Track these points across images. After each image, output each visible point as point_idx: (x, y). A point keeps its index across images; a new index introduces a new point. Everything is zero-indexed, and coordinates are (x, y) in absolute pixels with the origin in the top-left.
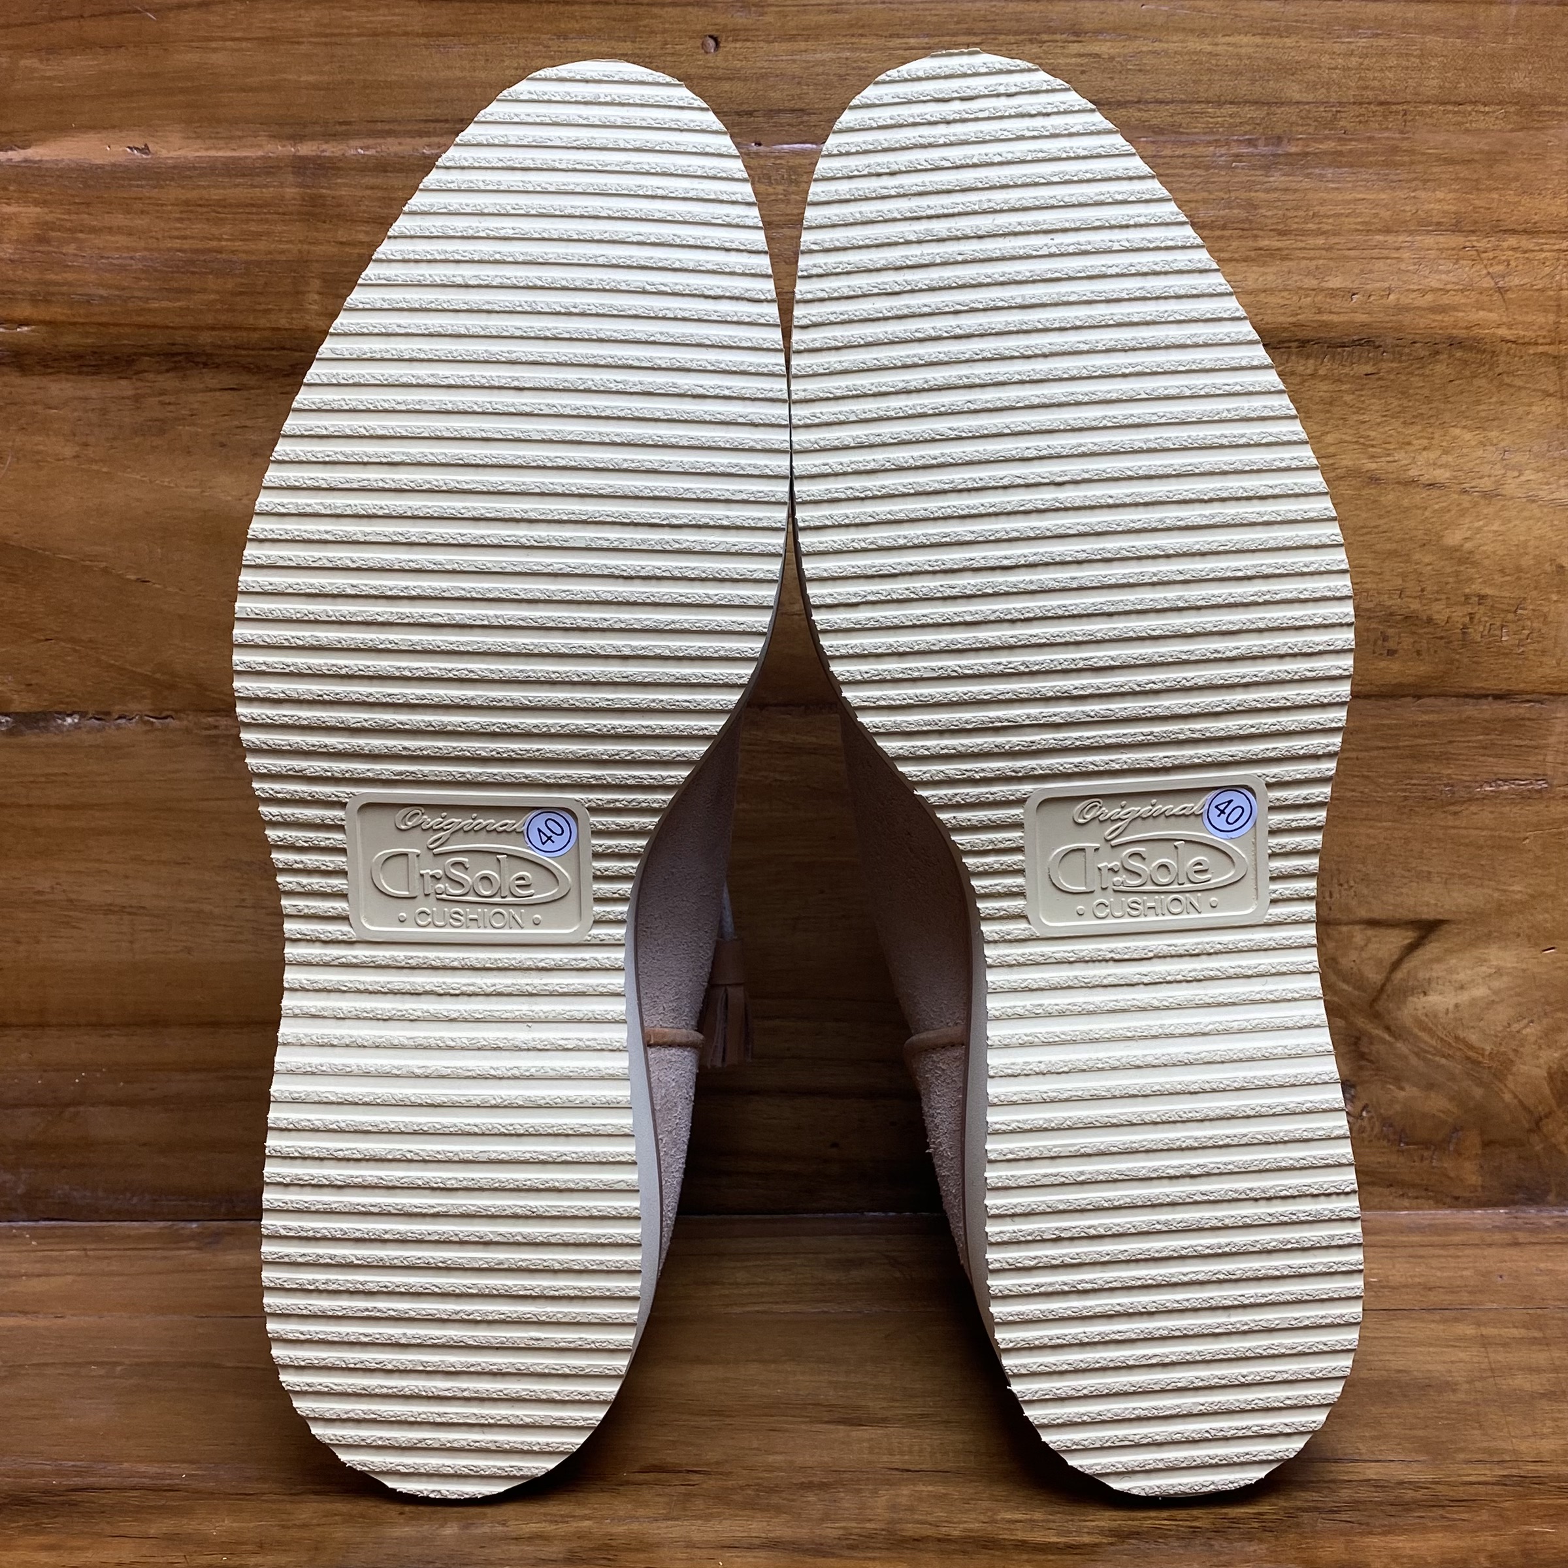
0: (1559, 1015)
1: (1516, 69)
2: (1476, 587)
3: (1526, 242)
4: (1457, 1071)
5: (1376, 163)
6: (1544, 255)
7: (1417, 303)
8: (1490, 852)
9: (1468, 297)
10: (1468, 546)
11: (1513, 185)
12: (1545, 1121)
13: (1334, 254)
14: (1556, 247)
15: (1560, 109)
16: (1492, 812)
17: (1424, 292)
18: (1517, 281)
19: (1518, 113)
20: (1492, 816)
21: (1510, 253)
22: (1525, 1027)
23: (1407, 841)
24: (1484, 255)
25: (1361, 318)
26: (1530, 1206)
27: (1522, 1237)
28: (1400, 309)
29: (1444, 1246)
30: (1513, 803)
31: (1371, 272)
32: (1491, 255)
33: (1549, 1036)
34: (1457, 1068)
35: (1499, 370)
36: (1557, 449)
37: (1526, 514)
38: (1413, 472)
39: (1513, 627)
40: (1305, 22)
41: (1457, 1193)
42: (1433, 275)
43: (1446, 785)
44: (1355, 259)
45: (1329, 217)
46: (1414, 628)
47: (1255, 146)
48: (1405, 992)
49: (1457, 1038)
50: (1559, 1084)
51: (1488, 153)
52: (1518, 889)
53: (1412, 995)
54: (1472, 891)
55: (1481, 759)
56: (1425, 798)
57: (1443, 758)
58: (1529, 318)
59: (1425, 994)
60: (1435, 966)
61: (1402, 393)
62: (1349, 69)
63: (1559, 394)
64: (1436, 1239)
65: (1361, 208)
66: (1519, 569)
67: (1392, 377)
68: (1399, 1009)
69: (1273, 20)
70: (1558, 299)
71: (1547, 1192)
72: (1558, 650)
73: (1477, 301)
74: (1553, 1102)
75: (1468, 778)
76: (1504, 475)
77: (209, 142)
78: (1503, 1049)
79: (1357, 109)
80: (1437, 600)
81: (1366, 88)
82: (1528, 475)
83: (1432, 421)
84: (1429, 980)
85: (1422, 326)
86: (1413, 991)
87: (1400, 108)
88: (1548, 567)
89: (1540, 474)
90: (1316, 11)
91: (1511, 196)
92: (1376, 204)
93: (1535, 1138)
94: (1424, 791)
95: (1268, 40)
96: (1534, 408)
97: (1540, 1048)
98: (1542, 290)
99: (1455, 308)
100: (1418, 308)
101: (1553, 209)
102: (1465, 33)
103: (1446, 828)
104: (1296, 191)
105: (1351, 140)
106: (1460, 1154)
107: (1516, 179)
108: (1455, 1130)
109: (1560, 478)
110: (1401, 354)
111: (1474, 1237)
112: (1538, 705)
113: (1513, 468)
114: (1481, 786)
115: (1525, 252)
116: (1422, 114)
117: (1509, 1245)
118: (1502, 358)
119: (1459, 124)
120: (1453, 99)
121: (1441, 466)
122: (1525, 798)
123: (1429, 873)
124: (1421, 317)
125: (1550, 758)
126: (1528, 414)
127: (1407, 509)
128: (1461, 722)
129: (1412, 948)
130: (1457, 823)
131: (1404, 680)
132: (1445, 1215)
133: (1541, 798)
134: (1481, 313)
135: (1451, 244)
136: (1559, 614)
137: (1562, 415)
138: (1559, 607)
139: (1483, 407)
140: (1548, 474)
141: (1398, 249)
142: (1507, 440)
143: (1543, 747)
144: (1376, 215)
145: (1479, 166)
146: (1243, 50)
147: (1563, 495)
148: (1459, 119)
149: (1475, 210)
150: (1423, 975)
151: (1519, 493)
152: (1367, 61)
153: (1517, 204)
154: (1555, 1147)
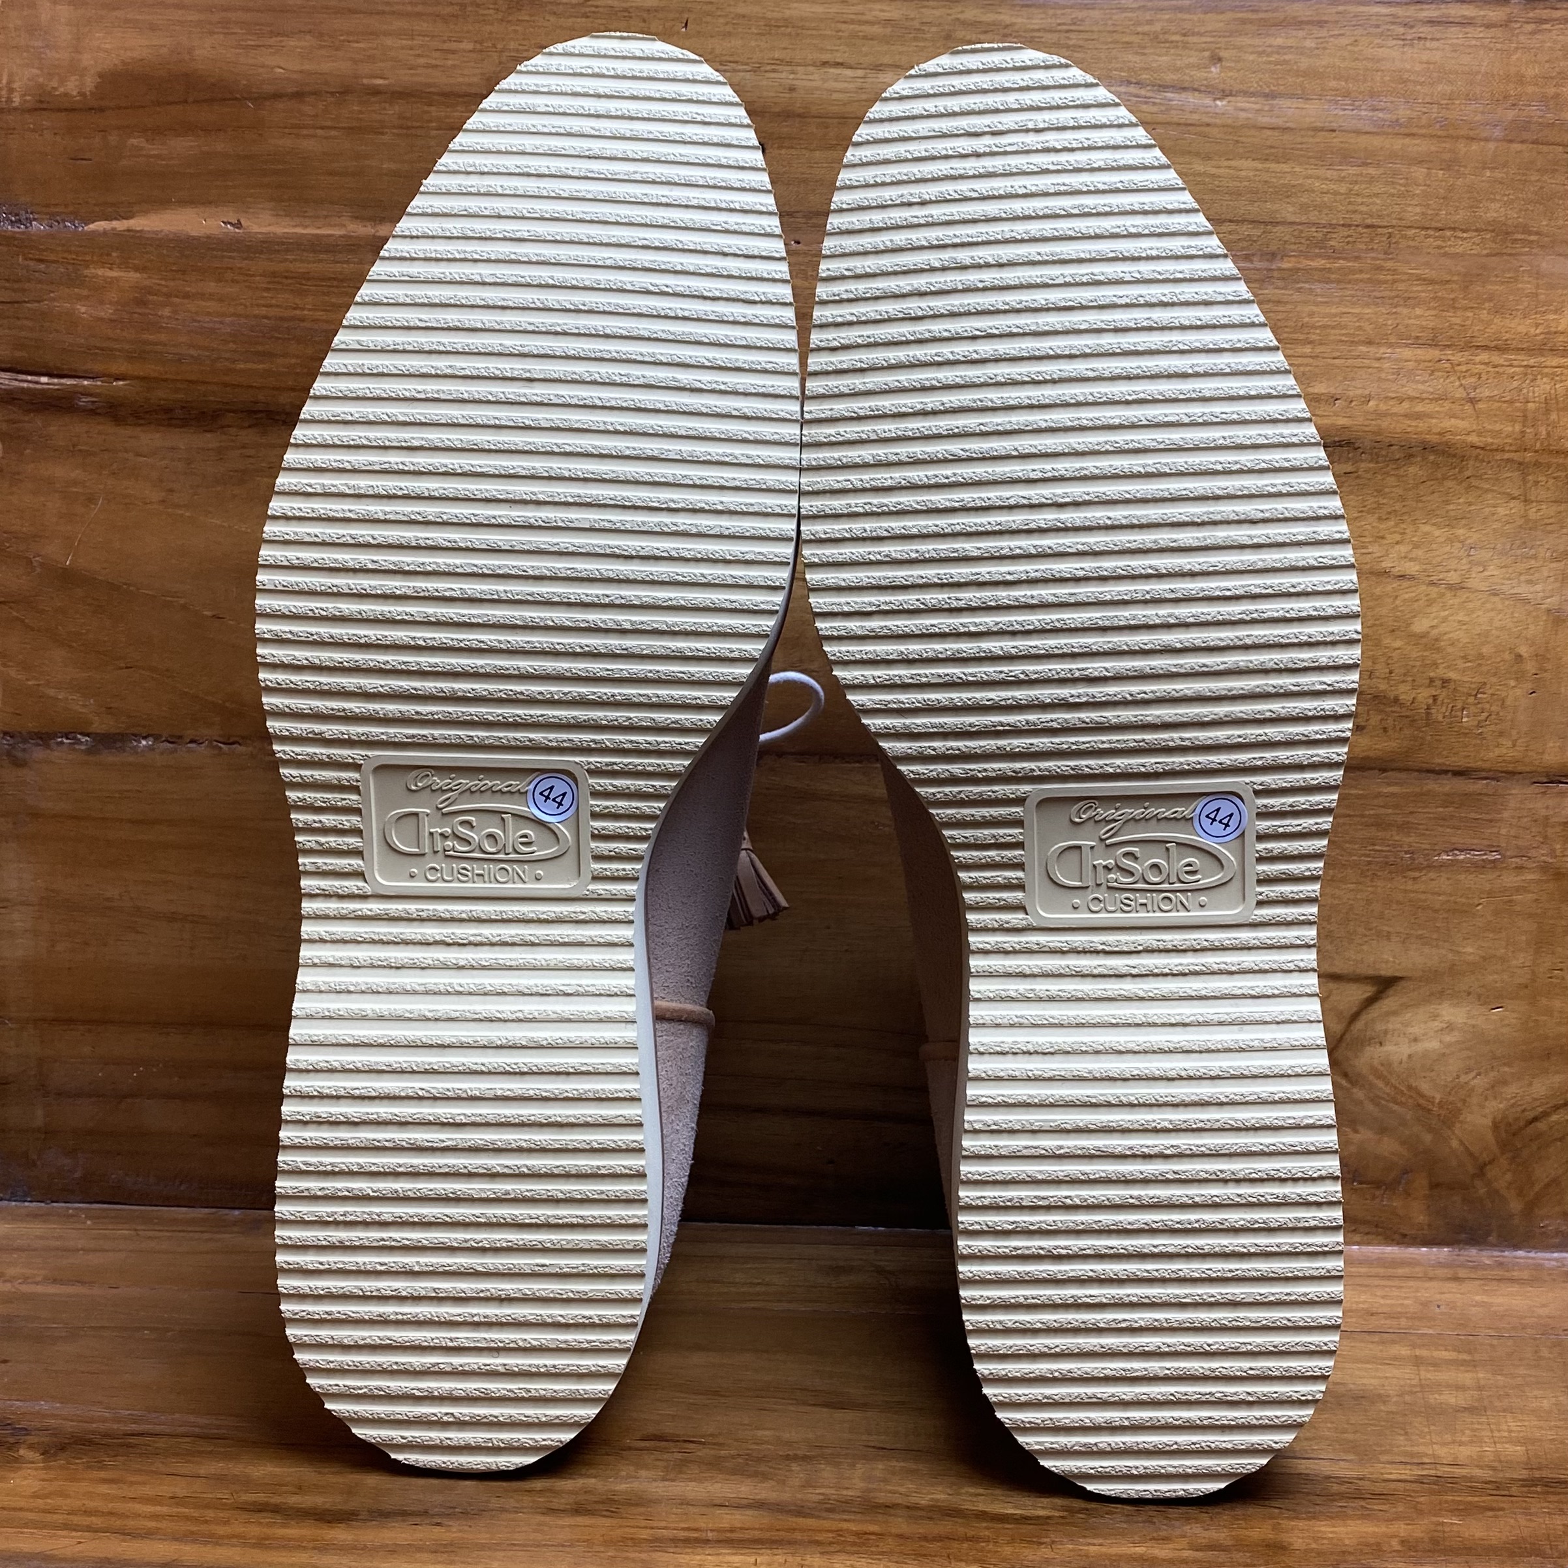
0: (1506, 1069)
1: (1493, 200)
2: (1441, 672)
3: (1497, 358)
4: (1408, 1117)
5: (1361, 281)
6: (1513, 370)
7: (1395, 410)
8: (1445, 915)
9: (1441, 406)
10: (1435, 632)
11: (1487, 305)
12: (1488, 1167)
13: (1320, 362)
14: (1525, 363)
15: (1532, 238)
16: (1448, 879)
17: (1401, 400)
18: (1487, 393)
19: (1494, 241)
20: (1447, 883)
21: (1483, 367)
22: (1475, 1077)
23: (1369, 902)
24: (1457, 368)
25: (1342, 421)
26: (1473, 1245)
27: (1462, 1273)
28: (1379, 415)
29: (1390, 1278)
30: (1467, 871)
31: (1353, 379)
32: (1464, 368)
33: (1495, 1086)
34: (1409, 1116)
35: (1468, 473)
36: (1519, 548)
37: (1488, 606)
38: (1386, 564)
39: (1473, 709)
40: (1301, 149)
41: (1405, 1230)
42: (1410, 384)
43: (1406, 853)
44: (1338, 367)
45: (1316, 328)
46: (1382, 707)
47: (1252, 262)
48: (1363, 1042)
49: (1410, 1087)
50: (1504, 1135)
51: (1466, 275)
52: (1470, 950)
53: (1369, 1044)
54: (1426, 950)
55: (1440, 829)
56: (1386, 863)
57: (1405, 828)
58: (1498, 427)
59: (1381, 1044)
60: (1392, 1019)
61: (1379, 491)
62: (1339, 194)
63: (1522, 498)
64: (1382, 1271)
65: (1345, 319)
66: (1481, 656)
67: (1369, 476)
68: (1357, 1057)
69: (1271, 147)
70: (1525, 410)
71: (1488, 1234)
72: (1514, 732)
73: (1450, 409)
74: (1496, 1149)
75: (1428, 847)
76: (1469, 570)
78: (1451, 1099)
79: (1345, 231)
80: (1403, 682)
81: (1355, 212)
82: (1492, 570)
83: (1405, 517)
84: (1386, 1032)
85: (1398, 430)
86: (1370, 1041)
87: (1385, 231)
88: (1507, 656)
89: (1504, 570)
90: (1311, 140)
91: (1484, 315)
92: (1359, 317)
93: (1478, 1183)
94: (1386, 857)
95: (1267, 165)
96: (1499, 509)
97: (1486, 1099)
98: (1511, 402)
99: (1429, 416)
100: (1395, 414)
101: (1522, 329)
102: (1448, 166)
103: (1405, 891)
104: (1286, 303)
105: (1339, 258)
106: (1408, 1195)
107: (1490, 300)
108: (1406, 1172)
109: (1521, 574)
110: (1378, 455)
111: (1418, 1271)
112: (1493, 783)
113: (1479, 564)
114: (1439, 855)
115: (1495, 366)
116: (1405, 237)
117: (1450, 1279)
118: (1471, 463)
119: (1439, 247)
120: (1434, 225)
121: (1411, 560)
122: (1480, 867)
123: (1389, 933)
124: (1398, 422)
125: (1503, 831)
126: (1494, 514)
127: (1379, 598)
128: (1422, 794)
129: (1370, 1001)
130: (1416, 887)
131: (1371, 754)
132: (1391, 1251)
133: (1495, 867)
134: (1453, 420)
135: (1428, 357)
136: (1516, 699)
137: (1525, 516)
138: (1516, 693)
139: (1451, 507)
140: (1510, 570)
141: (1379, 359)
142: (1474, 537)
143: (1497, 821)
144: (1360, 328)
145: (1454, 286)
146: (1243, 173)
147: (1523, 590)
148: (1439, 243)
149: (1451, 327)
150: (1380, 1027)
151: (1483, 586)
152: (1356, 188)
153: (1489, 323)
154: (1497, 1192)
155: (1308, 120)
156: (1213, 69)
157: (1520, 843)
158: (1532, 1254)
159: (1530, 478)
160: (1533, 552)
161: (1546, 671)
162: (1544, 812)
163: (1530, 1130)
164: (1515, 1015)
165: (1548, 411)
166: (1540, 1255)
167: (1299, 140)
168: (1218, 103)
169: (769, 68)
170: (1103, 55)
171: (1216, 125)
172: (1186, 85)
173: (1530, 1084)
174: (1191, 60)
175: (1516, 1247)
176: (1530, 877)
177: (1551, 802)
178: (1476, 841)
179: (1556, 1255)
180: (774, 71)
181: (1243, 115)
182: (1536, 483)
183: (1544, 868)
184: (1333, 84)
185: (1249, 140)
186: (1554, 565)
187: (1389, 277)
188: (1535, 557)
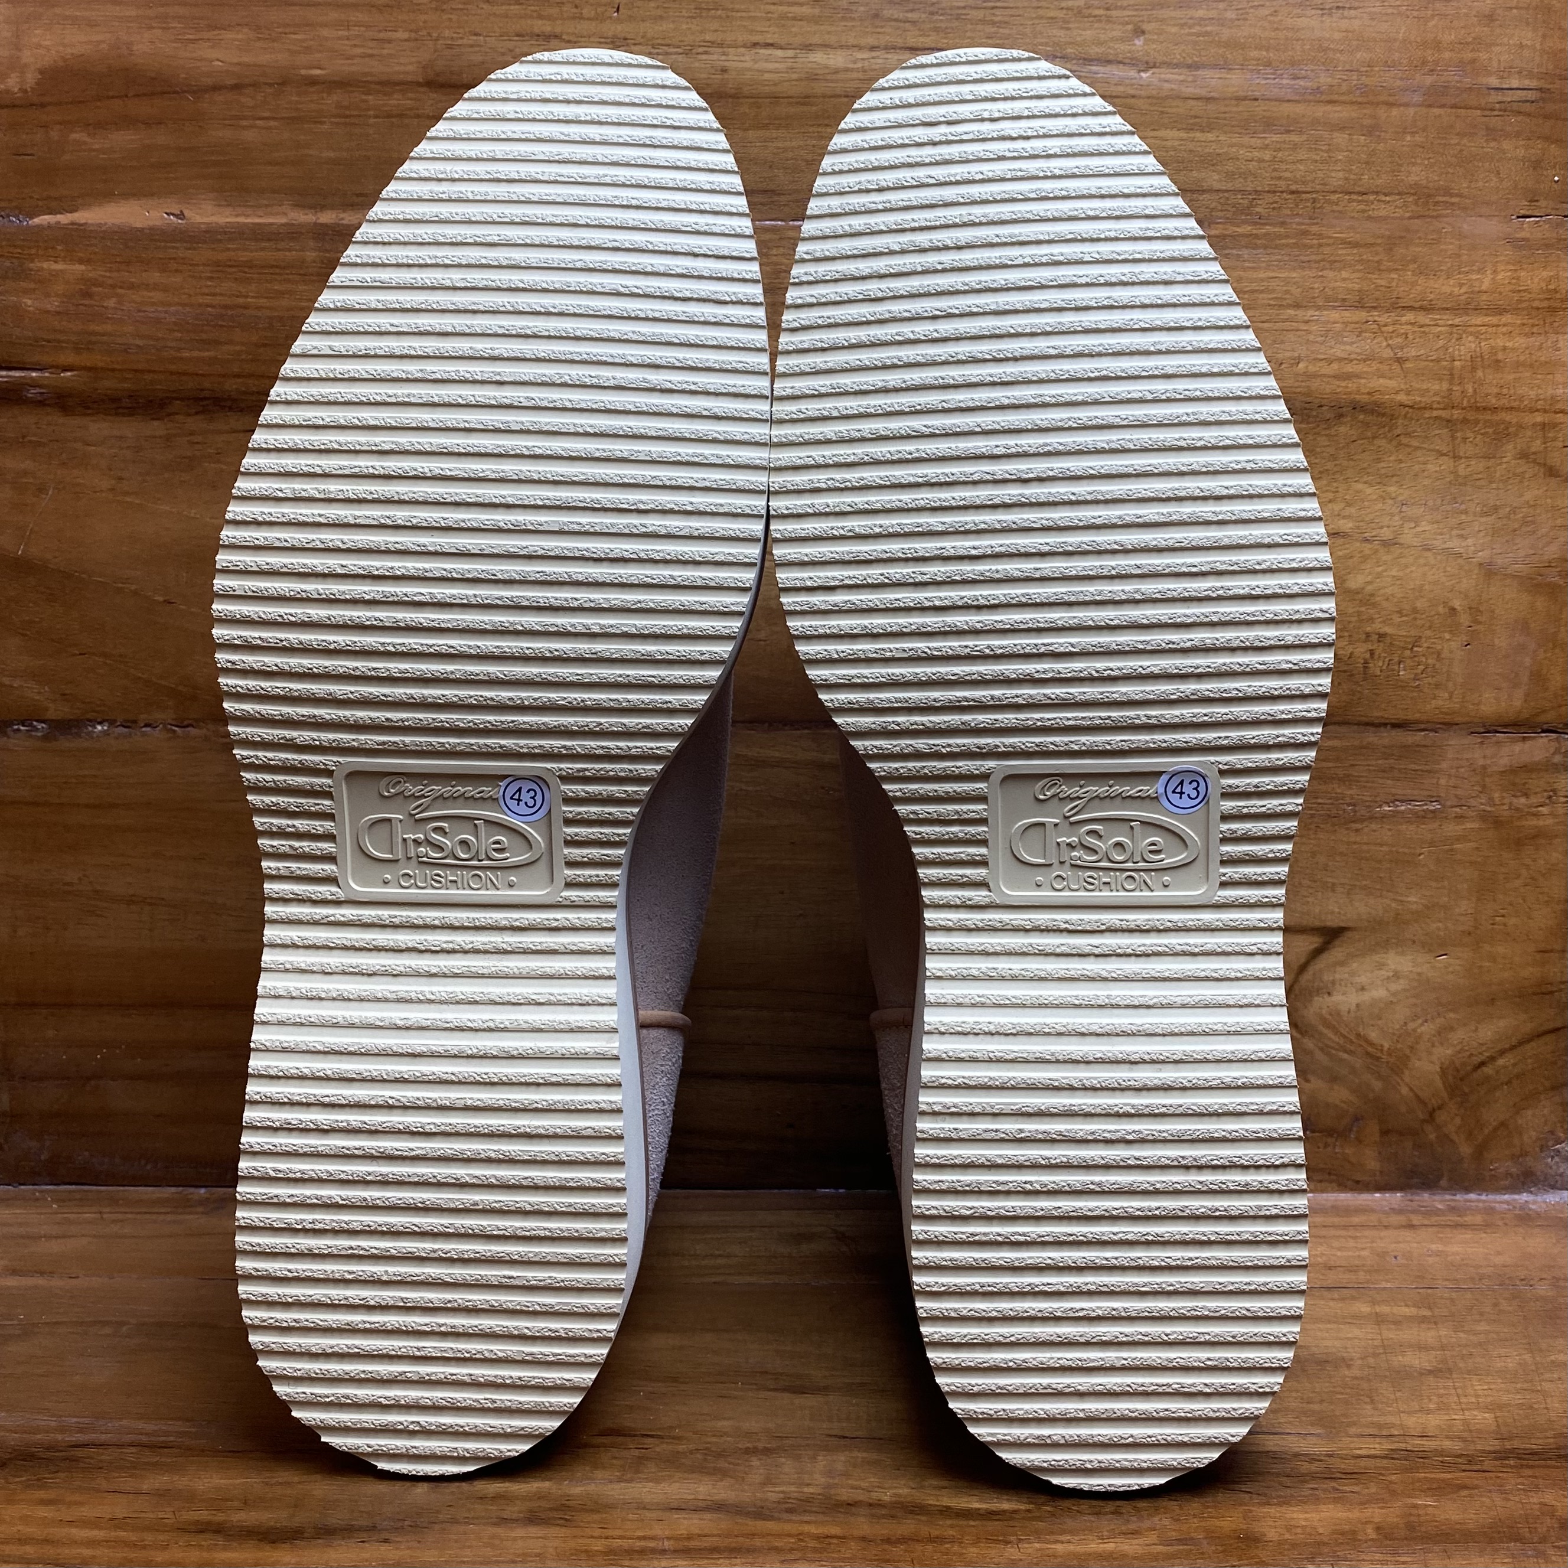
0: (1452, 1015)
1: (1414, 164)
2: (1377, 626)
3: (1423, 318)
4: (1358, 1066)
5: (1287, 245)
6: (1438, 329)
7: (1323, 371)
8: (1388, 866)
9: (1369, 366)
10: (1369, 588)
11: (1411, 267)
12: (1438, 1113)
14: (1450, 322)
15: (1453, 200)
16: (1390, 830)
17: (1330, 362)
18: (1414, 352)
19: (1416, 204)
20: (1390, 833)
21: (1409, 327)
22: (1422, 1025)
23: (1313, 854)
24: (1384, 329)
26: (1424, 1189)
27: (1416, 1220)
28: (1310, 376)
29: (1345, 1227)
30: (1409, 821)
31: (1282, 342)
32: (1391, 328)
33: (1442, 1033)
34: (1358, 1063)
35: (1398, 431)
36: (1449, 503)
37: (1422, 561)
39: (1408, 661)
40: (1225, 119)
41: (1358, 1177)
42: (1338, 346)
43: (1348, 805)
48: (1310, 994)
49: (1358, 1035)
50: (1450, 1078)
51: (1389, 237)
52: (1413, 899)
53: (1318, 995)
54: (1372, 901)
55: (1381, 781)
56: (1330, 818)
57: (1346, 780)
58: (1425, 385)
59: (1329, 994)
60: (1338, 969)
62: (1263, 161)
63: (1451, 454)
64: (1336, 1220)
65: (1273, 284)
66: (1415, 610)
68: (1307, 1009)
69: (1196, 117)
70: (1452, 369)
71: (1440, 1177)
72: (1450, 684)
73: (1378, 370)
74: (1445, 1094)
75: (1369, 799)
76: (1401, 526)
77: (239, 210)
78: (1399, 1046)
79: (1270, 198)
81: (1280, 178)
82: (1424, 526)
83: (1338, 477)
84: (1333, 982)
85: (1328, 391)
86: (1318, 991)
87: (1310, 196)
88: (1441, 609)
89: (1434, 526)
90: (1234, 109)
91: (1409, 276)
92: (1287, 281)
93: (1428, 1128)
94: (1329, 810)
95: (1191, 135)
96: (1429, 466)
97: (1433, 1046)
98: (1438, 361)
99: (1358, 376)
100: (1324, 375)
101: (1447, 289)
102: (1369, 132)
103: (1348, 843)
105: (1265, 224)
106: (1360, 1142)
107: (1414, 261)
108: (1356, 1119)
109: (1452, 529)
110: (1309, 417)
111: (1373, 1218)
112: (1431, 734)
113: (1410, 520)
114: (1381, 806)
115: (1422, 326)
116: (1329, 202)
117: (1404, 1227)
118: (1400, 421)
119: (1364, 211)
120: (1357, 189)
121: (1344, 517)
122: (1422, 817)
123: (1334, 884)
124: (1328, 383)
125: (1443, 782)
126: (1424, 471)
128: (1362, 747)
129: (1317, 952)
130: (1358, 839)
132: (1345, 1198)
133: (1435, 817)
134: (1381, 381)
135: (1355, 319)
136: (1451, 652)
137: (1455, 473)
138: (1452, 646)
139: (1382, 465)
140: (1441, 526)
141: (1307, 322)
142: (1404, 494)
143: (1436, 772)
144: (1287, 292)
145: (1380, 249)
146: (1169, 144)
147: (1455, 544)
148: (1362, 207)
149: (1377, 287)
150: (1327, 977)
151: (1416, 542)
152: (1280, 154)
153: (1414, 284)
154: (1446, 1136)
155: (1231, 89)
156: (1137, 42)
157: (1459, 792)
158: (1483, 1197)
159: (1459, 434)
160: (1463, 507)
161: (1480, 623)
162: (1481, 762)
163: (1477, 1075)
164: (1458, 962)
165: (1474, 369)
166: (1491, 1197)
167: (1223, 109)
168: (1143, 75)
169: (701, 50)
170: (1028, 30)
171: (1140, 97)
172: (1111, 57)
173: (1477, 1029)
174: (1115, 33)
175: (1467, 1190)
176: (1469, 825)
177: (1489, 752)
178: (1416, 792)
179: (1506, 1197)
180: (706, 53)
181: (1167, 86)
182: (1465, 439)
183: (1484, 817)
184: (1254, 54)
185: (1174, 110)
186: (1483, 520)
187: (1315, 242)
188: (1466, 512)
